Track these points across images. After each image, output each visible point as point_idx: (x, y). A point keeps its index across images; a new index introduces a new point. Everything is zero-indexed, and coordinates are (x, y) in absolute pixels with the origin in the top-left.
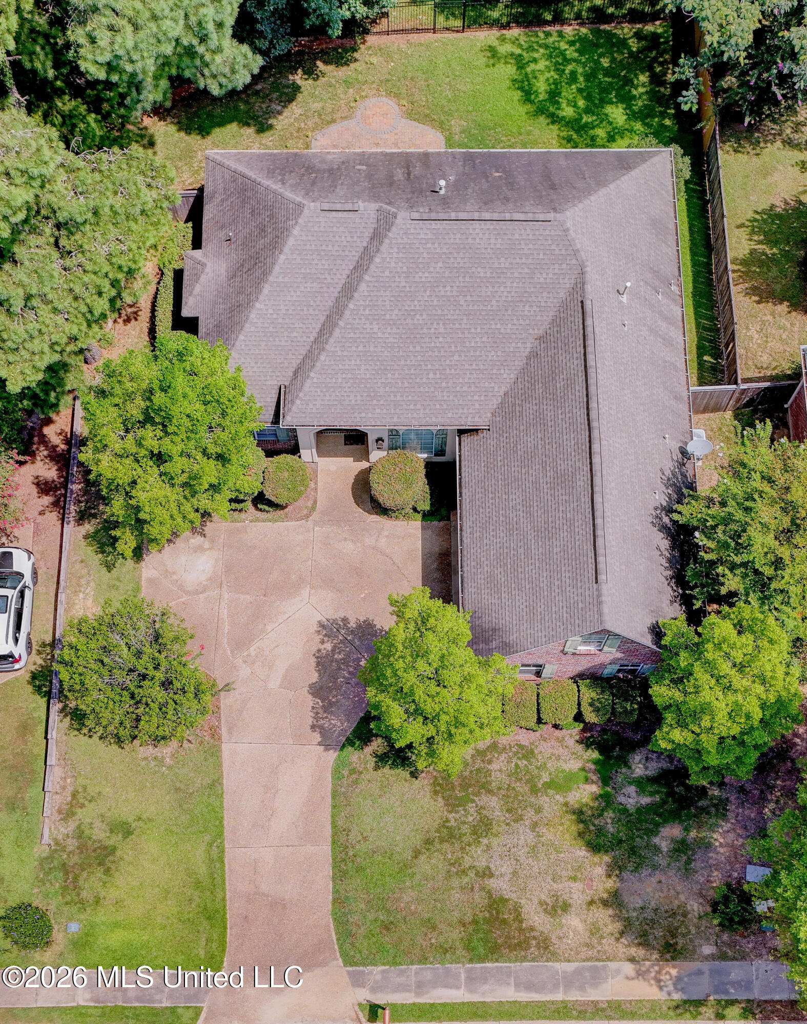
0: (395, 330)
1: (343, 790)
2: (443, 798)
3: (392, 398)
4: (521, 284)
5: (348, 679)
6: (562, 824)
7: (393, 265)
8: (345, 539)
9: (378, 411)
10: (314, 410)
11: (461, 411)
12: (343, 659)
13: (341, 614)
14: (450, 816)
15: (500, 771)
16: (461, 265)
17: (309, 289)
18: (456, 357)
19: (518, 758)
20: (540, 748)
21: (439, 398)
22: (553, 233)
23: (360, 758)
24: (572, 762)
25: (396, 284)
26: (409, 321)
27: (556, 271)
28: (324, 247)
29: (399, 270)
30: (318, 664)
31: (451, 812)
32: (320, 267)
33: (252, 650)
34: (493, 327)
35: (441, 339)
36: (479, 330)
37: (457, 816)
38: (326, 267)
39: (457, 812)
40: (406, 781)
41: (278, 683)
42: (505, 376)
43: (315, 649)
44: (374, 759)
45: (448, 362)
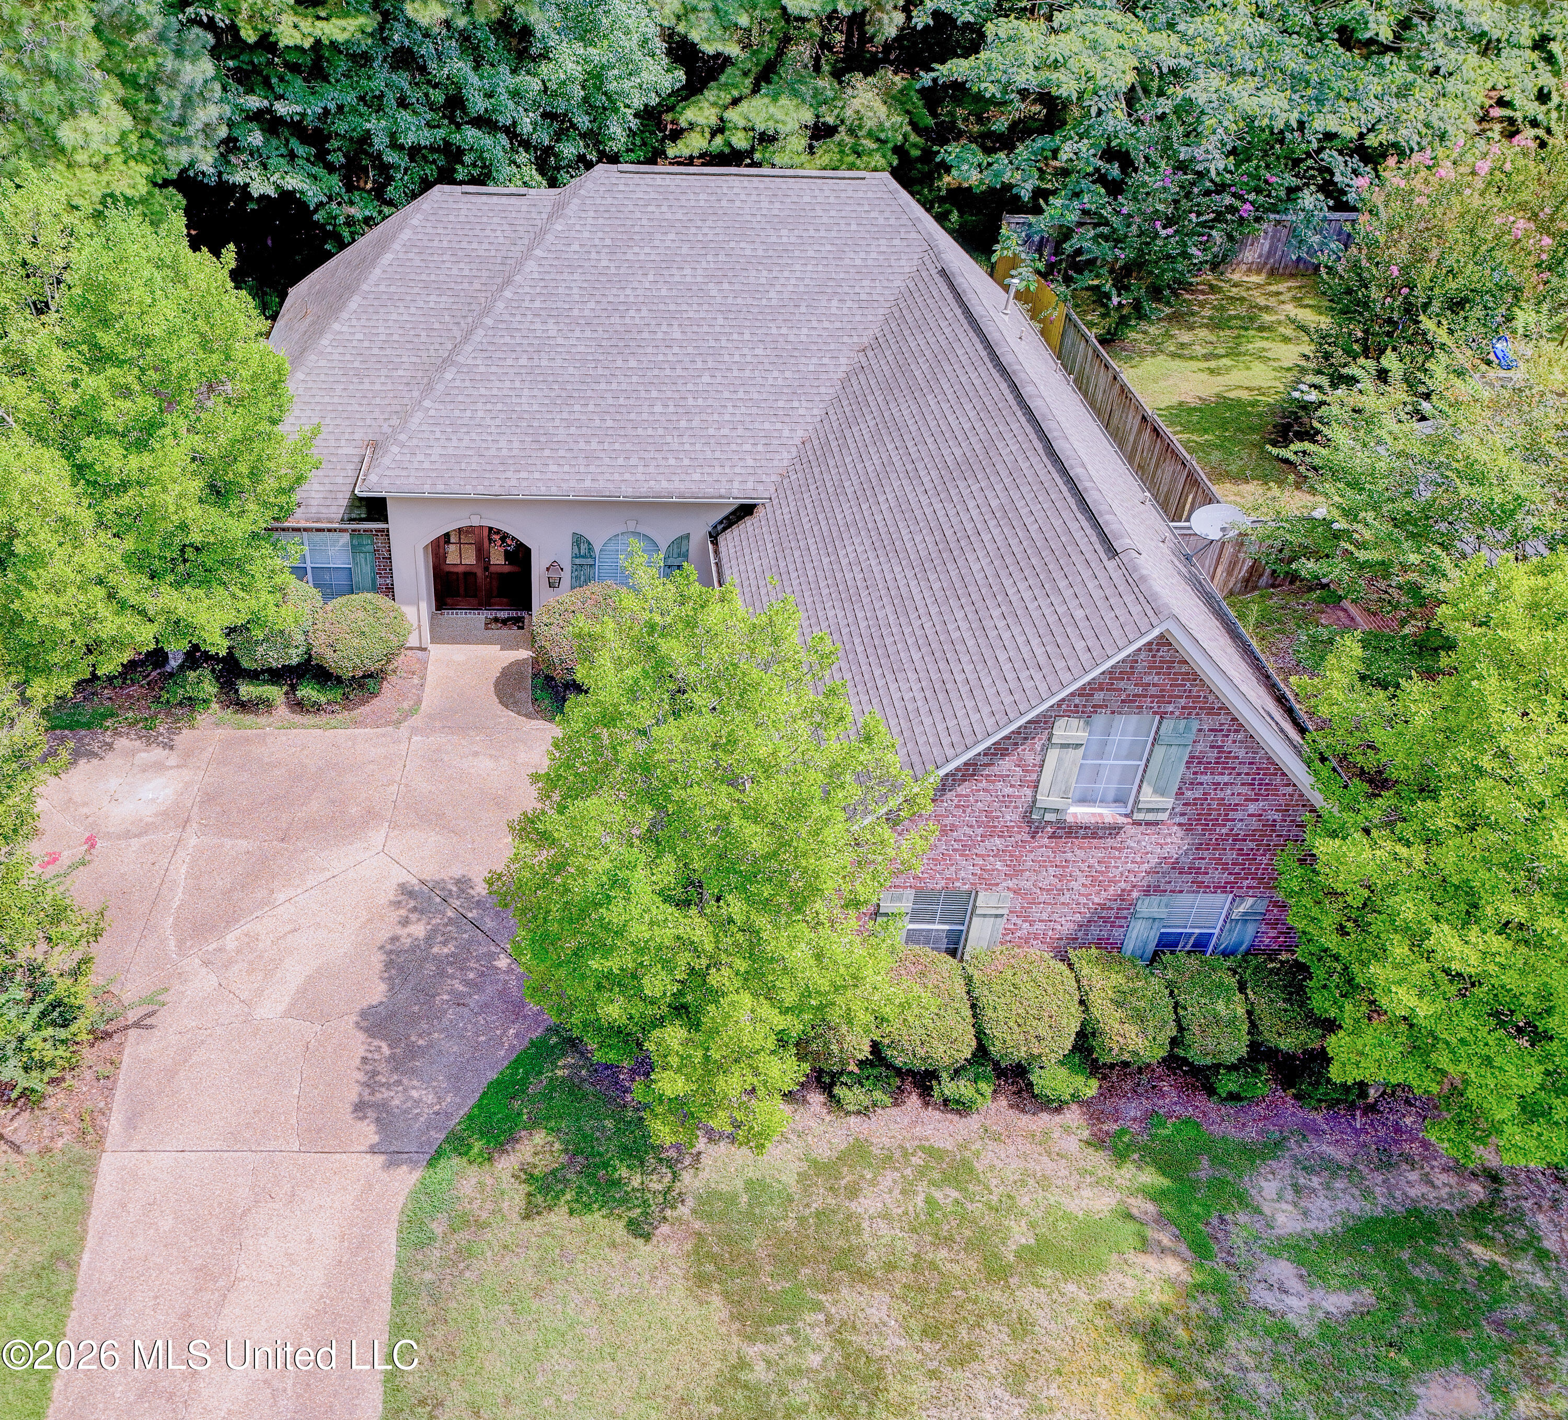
0: (588, 334)
1: (428, 1276)
2: (726, 1295)
3: (582, 445)
4: (820, 268)
5: (462, 995)
6: (1104, 1371)
7: (586, 235)
8: (476, 754)
9: (554, 468)
10: (426, 465)
11: (718, 470)
12: (453, 955)
13: (457, 871)
14: (752, 1351)
15: (886, 1216)
16: (710, 237)
17: (432, 305)
18: (706, 379)
19: (932, 1183)
20: (988, 1158)
21: (675, 447)
22: (870, 195)
23: (481, 1185)
24: (1086, 1193)
25: (593, 263)
26: (615, 319)
27: (883, 249)
28: (464, 245)
29: (597, 242)
30: (389, 965)
31: (750, 1339)
32: (455, 272)
33: (231, 941)
34: (774, 331)
35: (676, 350)
36: (747, 337)
37: (772, 1351)
38: (466, 272)
39: (770, 1340)
40: (613, 1245)
41: (281, 1008)
42: (801, 412)
43: (384, 936)
44: (525, 1188)
45: (690, 387)
